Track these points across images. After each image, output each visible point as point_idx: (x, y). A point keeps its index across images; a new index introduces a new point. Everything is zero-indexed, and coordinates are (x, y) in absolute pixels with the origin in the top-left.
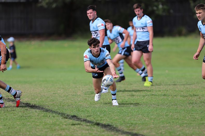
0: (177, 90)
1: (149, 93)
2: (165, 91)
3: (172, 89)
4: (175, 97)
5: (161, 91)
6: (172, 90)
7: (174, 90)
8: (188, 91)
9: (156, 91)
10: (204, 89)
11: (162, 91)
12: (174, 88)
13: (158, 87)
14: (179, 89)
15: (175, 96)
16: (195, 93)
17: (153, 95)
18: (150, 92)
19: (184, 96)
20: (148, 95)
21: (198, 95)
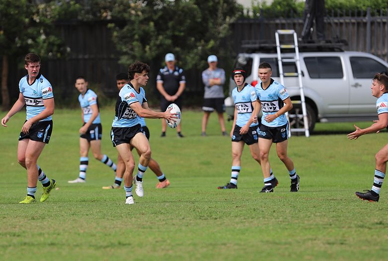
0: (82, 232)
1: (16, 240)
2: (54, 234)
3: (71, 231)
4: (77, 249)
5: (44, 234)
6: (70, 233)
7: (75, 233)
8: (106, 235)
9: (33, 235)
10: (143, 230)
11: (46, 236)
12: (74, 227)
13: (37, 226)
14: (86, 230)
15: (77, 245)
16: (123, 240)
17: (25, 244)
18: (18, 239)
19: (98, 248)
20: (14, 245)
21: (129, 244)
